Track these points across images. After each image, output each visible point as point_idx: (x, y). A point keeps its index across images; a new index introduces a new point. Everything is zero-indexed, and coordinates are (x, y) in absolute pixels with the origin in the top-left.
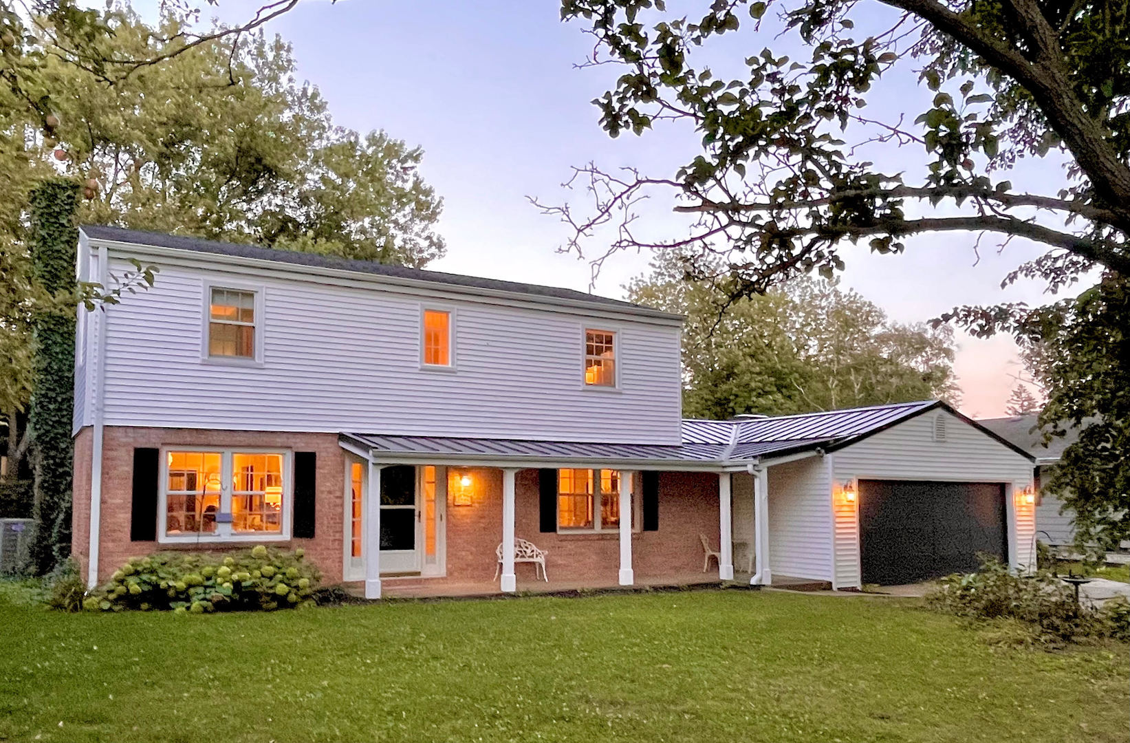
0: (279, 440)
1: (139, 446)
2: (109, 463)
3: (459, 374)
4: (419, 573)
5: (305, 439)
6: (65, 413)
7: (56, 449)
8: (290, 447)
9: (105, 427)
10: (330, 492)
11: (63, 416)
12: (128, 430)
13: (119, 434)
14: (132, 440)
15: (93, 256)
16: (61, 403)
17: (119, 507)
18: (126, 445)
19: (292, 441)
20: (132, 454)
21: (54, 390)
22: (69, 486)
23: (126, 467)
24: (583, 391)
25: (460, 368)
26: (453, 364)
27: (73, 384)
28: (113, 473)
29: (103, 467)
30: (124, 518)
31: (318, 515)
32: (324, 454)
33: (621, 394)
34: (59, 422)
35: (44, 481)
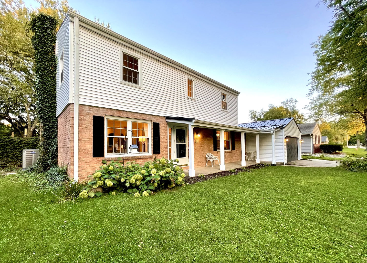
0: (148, 118)
1: (95, 115)
2: (82, 122)
3: (196, 101)
4: (187, 165)
5: (156, 118)
6: (53, 108)
7: (49, 122)
8: (152, 121)
9: (80, 104)
10: (164, 138)
11: (52, 109)
12: (90, 107)
13: (86, 109)
14: (92, 112)
15: (71, 21)
16: (51, 104)
17: (87, 142)
18: (90, 114)
19: (152, 118)
20: (92, 118)
21: (47, 99)
22: (56, 136)
23: (90, 125)
24: (222, 110)
25: (196, 99)
26: (195, 97)
27: (56, 97)
28: (84, 126)
29: (79, 124)
30: (90, 147)
31: (161, 146)
32: (161, 124)
33: (228, 112)
34: (50, 111)
35: (44, 134)
